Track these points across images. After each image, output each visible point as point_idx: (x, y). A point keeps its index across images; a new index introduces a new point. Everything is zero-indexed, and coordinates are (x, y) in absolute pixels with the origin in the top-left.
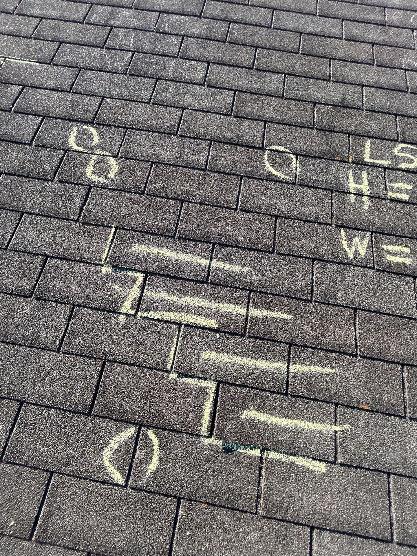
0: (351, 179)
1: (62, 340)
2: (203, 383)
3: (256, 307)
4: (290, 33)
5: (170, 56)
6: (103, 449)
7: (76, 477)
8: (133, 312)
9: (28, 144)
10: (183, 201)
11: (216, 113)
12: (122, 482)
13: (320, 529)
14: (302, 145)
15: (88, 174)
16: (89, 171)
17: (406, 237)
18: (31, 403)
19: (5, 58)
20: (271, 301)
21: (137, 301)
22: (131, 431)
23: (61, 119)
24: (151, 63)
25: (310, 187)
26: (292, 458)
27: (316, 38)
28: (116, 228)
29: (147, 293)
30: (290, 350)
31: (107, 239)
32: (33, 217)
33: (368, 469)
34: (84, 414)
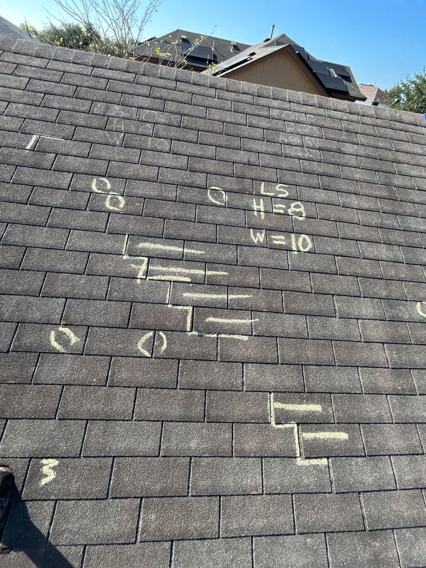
0: (255, 203)
1: (106, 295)
2: (186, 308)
3: (209, 270)
4: (217, 122)
5: (148, 136)
6: (137, 343)
7: (125, 356)
8: (144, 277)
9: (66, 190)
10: (165, 219)
11: (178, 169)
12: (149, 356)
13: (247, 363)
14: (228, 186)
15: (107, 206)
16: (107, 204)
17: (283, 231)
18: (94, 326)
19: (40, 136)
20: (217, 266)
21: (146, 271)
22: (151, 334)
23: (85, 174)
24: (136, 140)
25: (234, 208)
26: (232, 336)
27: (232, 125)
28: (129, 235)
29: (151, 267)
30: (228, 289)
31: (124, 241)
32: (77, 231)
33: (267, 336)
34: (124, 328)
